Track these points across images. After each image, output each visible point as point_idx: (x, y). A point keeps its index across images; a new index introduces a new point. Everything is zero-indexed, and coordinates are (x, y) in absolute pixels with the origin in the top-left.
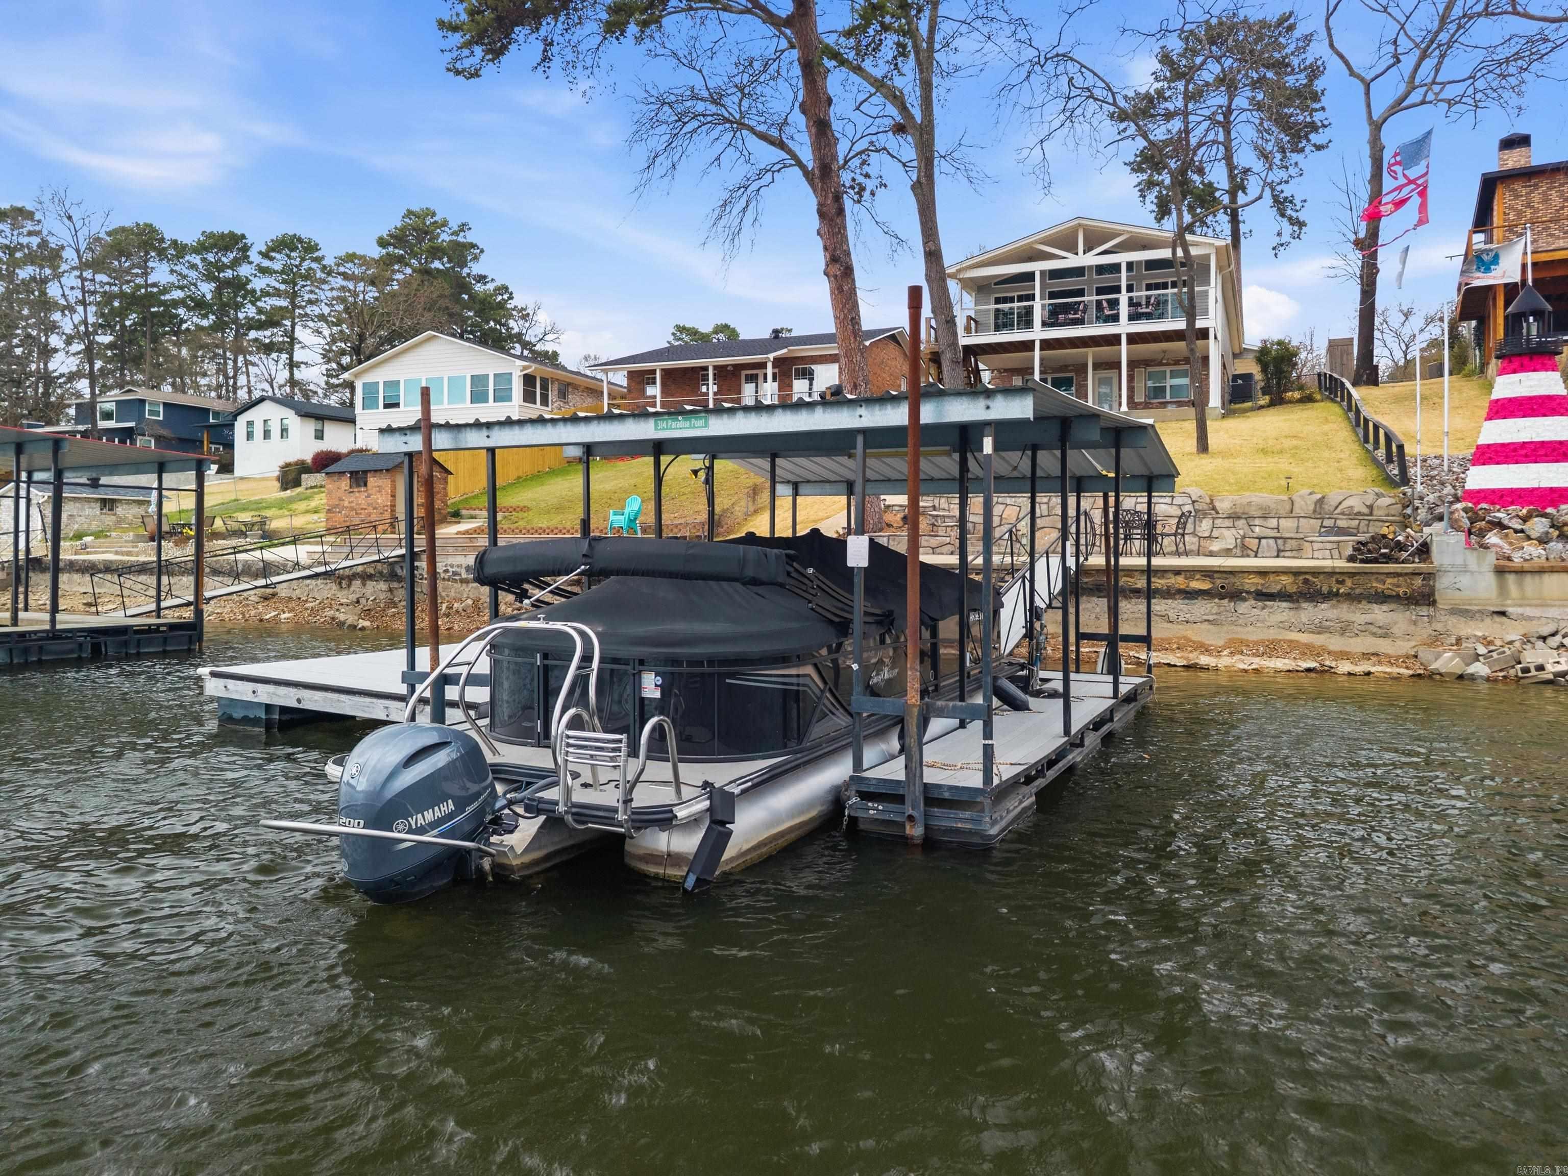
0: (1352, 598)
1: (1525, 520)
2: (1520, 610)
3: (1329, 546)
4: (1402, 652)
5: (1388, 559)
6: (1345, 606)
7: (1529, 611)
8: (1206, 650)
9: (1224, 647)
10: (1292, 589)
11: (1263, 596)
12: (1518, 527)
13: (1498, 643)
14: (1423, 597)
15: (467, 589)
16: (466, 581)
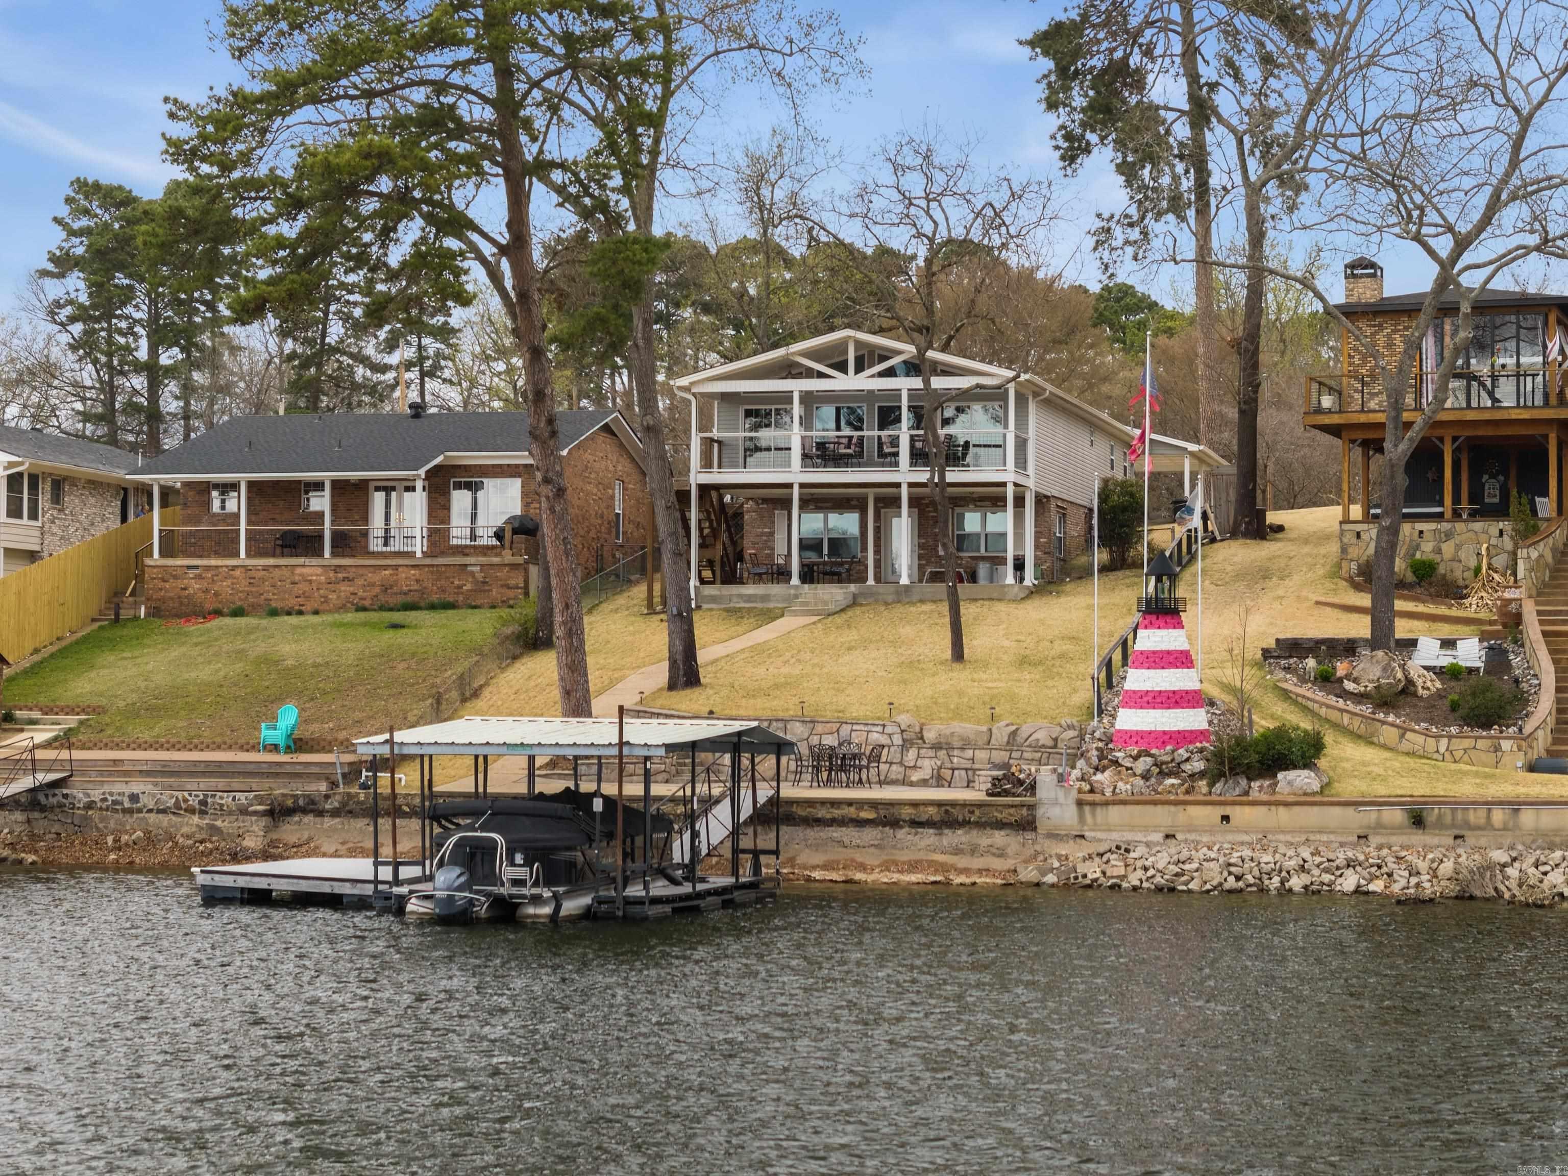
0: (980, 825)
1: (1136, 758)
2: (1092, 834)
4: (1006, 867)
5: (1009, 793)
6: (974, 832)
7: (1099, 835)
8: (863, 867)
9: (877, 866)
10: (937, 818)
11: (915, 824)
12: (1128, 765)
13: (1070, 858)
14: (1027, 825)
15: (130, 821)
16: (130, 811)
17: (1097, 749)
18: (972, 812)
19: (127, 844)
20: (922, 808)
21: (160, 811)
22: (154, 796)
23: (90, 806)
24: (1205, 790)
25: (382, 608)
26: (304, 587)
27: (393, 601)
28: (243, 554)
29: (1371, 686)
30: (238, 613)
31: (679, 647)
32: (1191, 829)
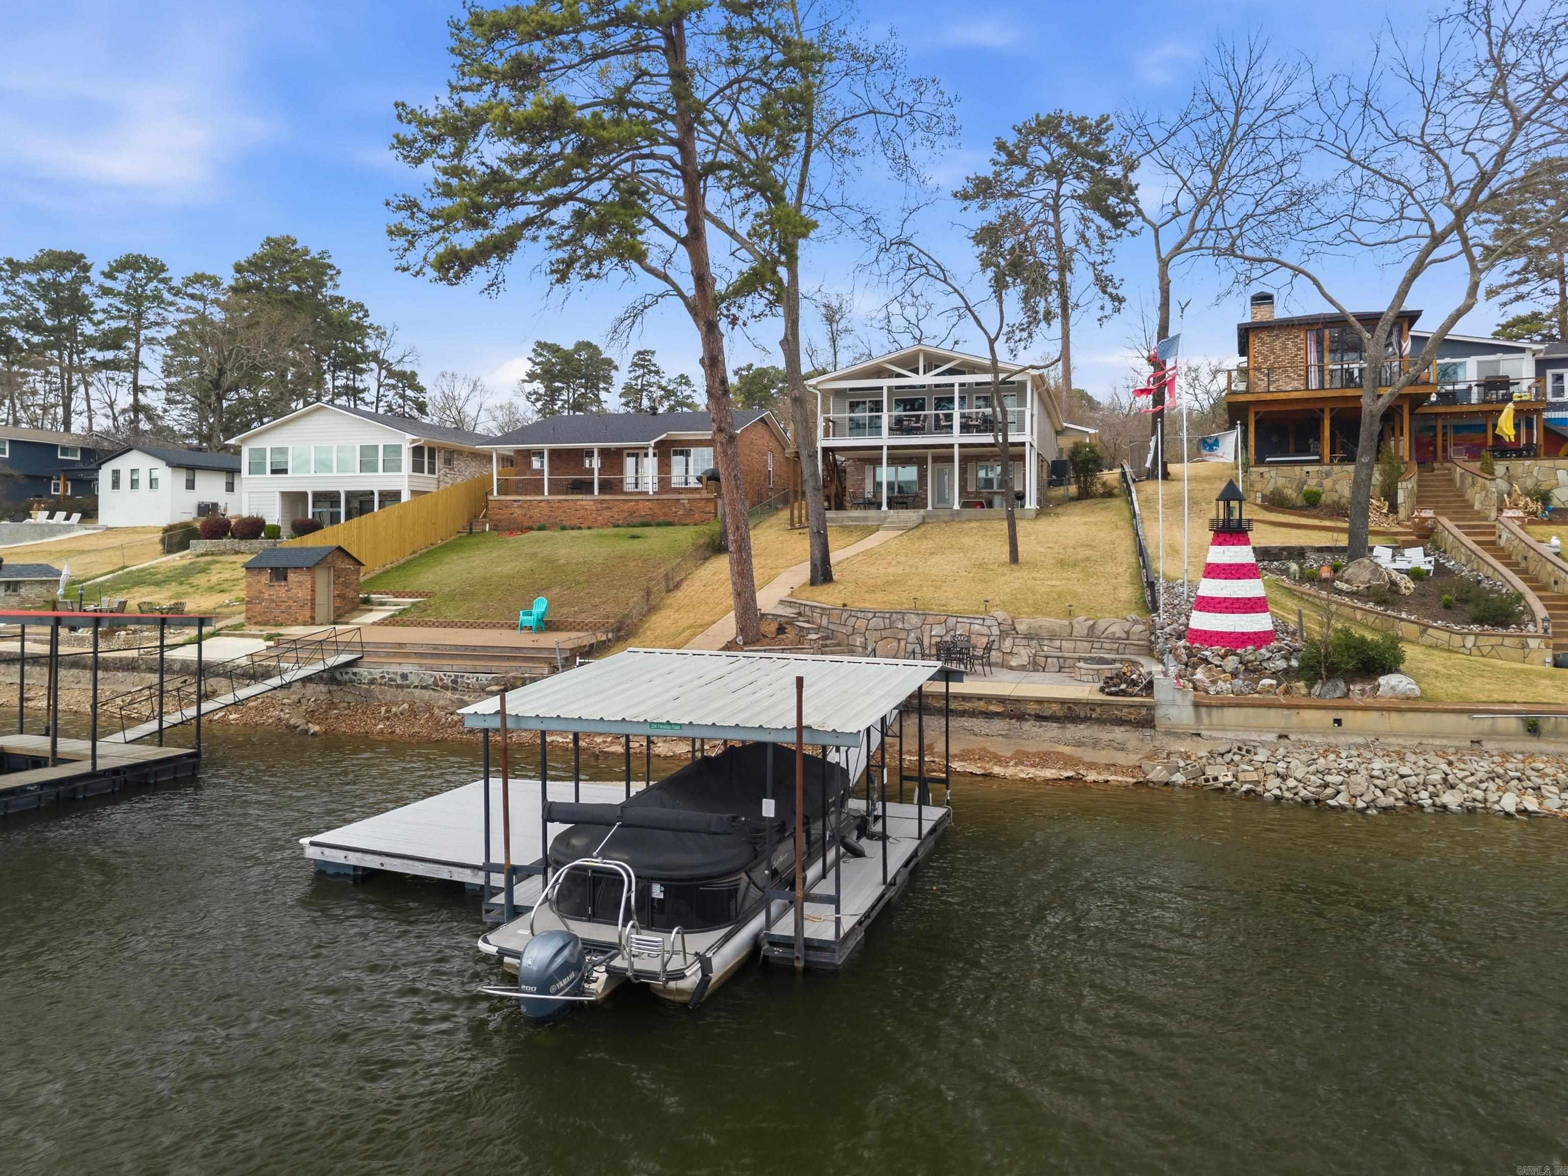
0: (1101, 721)
1: (1223, 657)
2: (1209, 733)
3: (1092, 672)
4: (1131, 763)
5: (1124, 693)
6: (1095, 727)
7: (1215, 734)
8: (998, 760)
9: (1011, 758)
10: (1061, 714)
11: (1040, 718)
12: (1218, 663)
13: (1193, 758)
14: (1147, 722)
15: (402, 694)
16: (401, 687)
17: (1185, 647)
18: (1093, 710)
19: (395, 714)
20: (1046, 705)
21: (423, 688)
23: (372, 682)
24: (1304, 691)
25: (629, 526)
26: (582, 512)
27: (636, 521)
28: (546, 493)
29: (1362, 587)
30: (542, 528)
31: (818, 555)
32: (1304, 730)
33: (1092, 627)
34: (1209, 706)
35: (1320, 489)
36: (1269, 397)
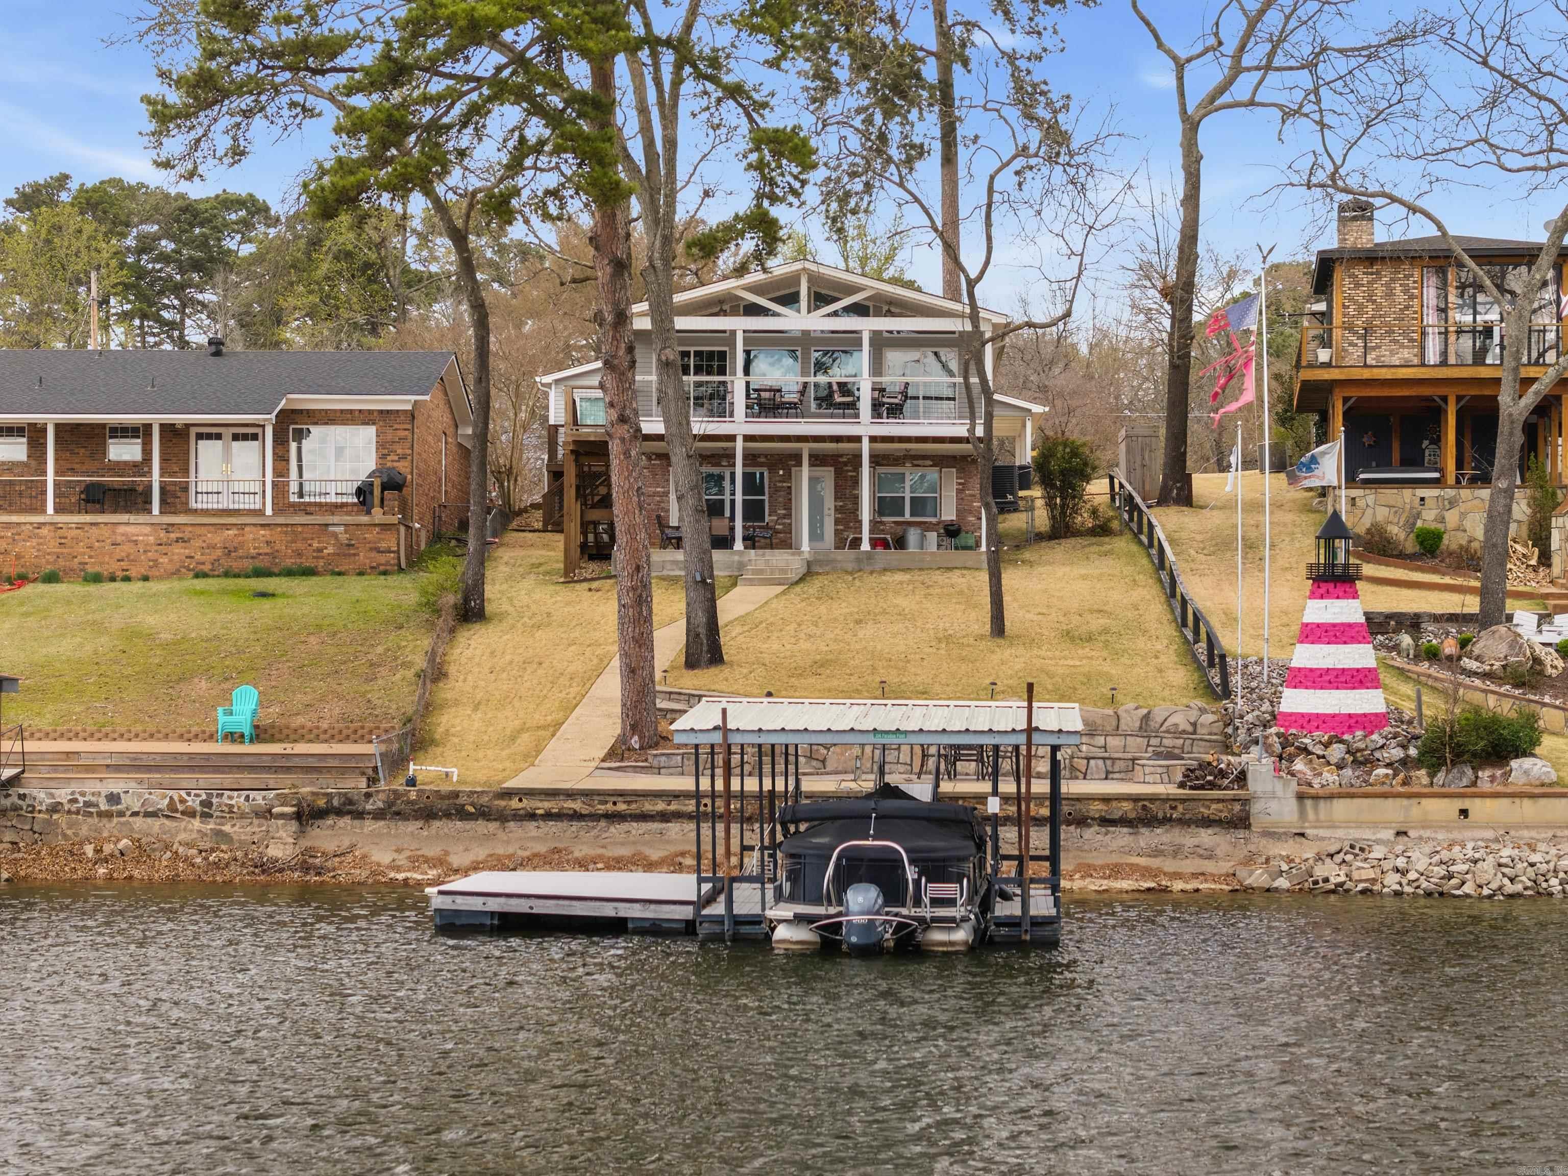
0: (1184, 822)
1: (1326, 745)
2: (1315, 832)
3: (1159, 770)
4: (1224, 871)
5: (1212, 786)
6: (1176, 831)
7: (1322, 833)
9: (1076, 871)
10: (1132, 815)
11: (1106, 822)
12: (1320, 753)
13: (1297, 860)
14: (1241, 822)
15: (109, 827)
16: (108, 815)
17: (1278, 735)
18: (1174, 808)
19: (114, 856)
20: (1114, 804)
21: (147, 815)
22: (140, 796)
23: (55, 808)
24: (1425, 780)
25: (226, 574)
27: (236, 565)
28: (50, 509)
29: (1497, 665)
30: (51, 578)
31: (701, 618)
32: (1425, 825)
33: (1146, 717)
34: (1316, 798)
35: (1440, 526)
36: (1366, 374)
